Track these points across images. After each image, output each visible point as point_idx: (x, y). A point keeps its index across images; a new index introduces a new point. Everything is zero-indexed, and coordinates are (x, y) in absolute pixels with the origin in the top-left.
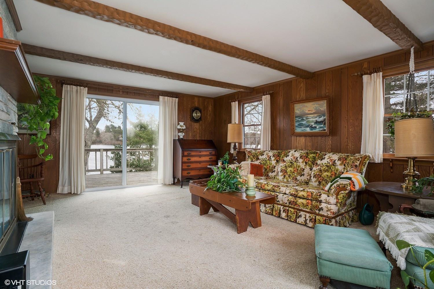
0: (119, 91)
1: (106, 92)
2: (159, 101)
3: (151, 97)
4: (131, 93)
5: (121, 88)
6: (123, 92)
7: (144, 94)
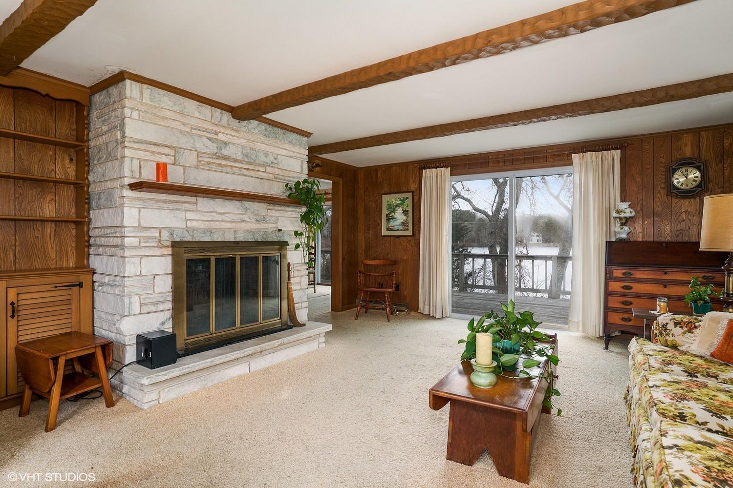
0: (498, 162)
1: (479, 168)
2: (571, 164)
3: (558, 160)
4: (518, 160)
5: (501, 156)
6: (504, 162)
7: (544, 157)
